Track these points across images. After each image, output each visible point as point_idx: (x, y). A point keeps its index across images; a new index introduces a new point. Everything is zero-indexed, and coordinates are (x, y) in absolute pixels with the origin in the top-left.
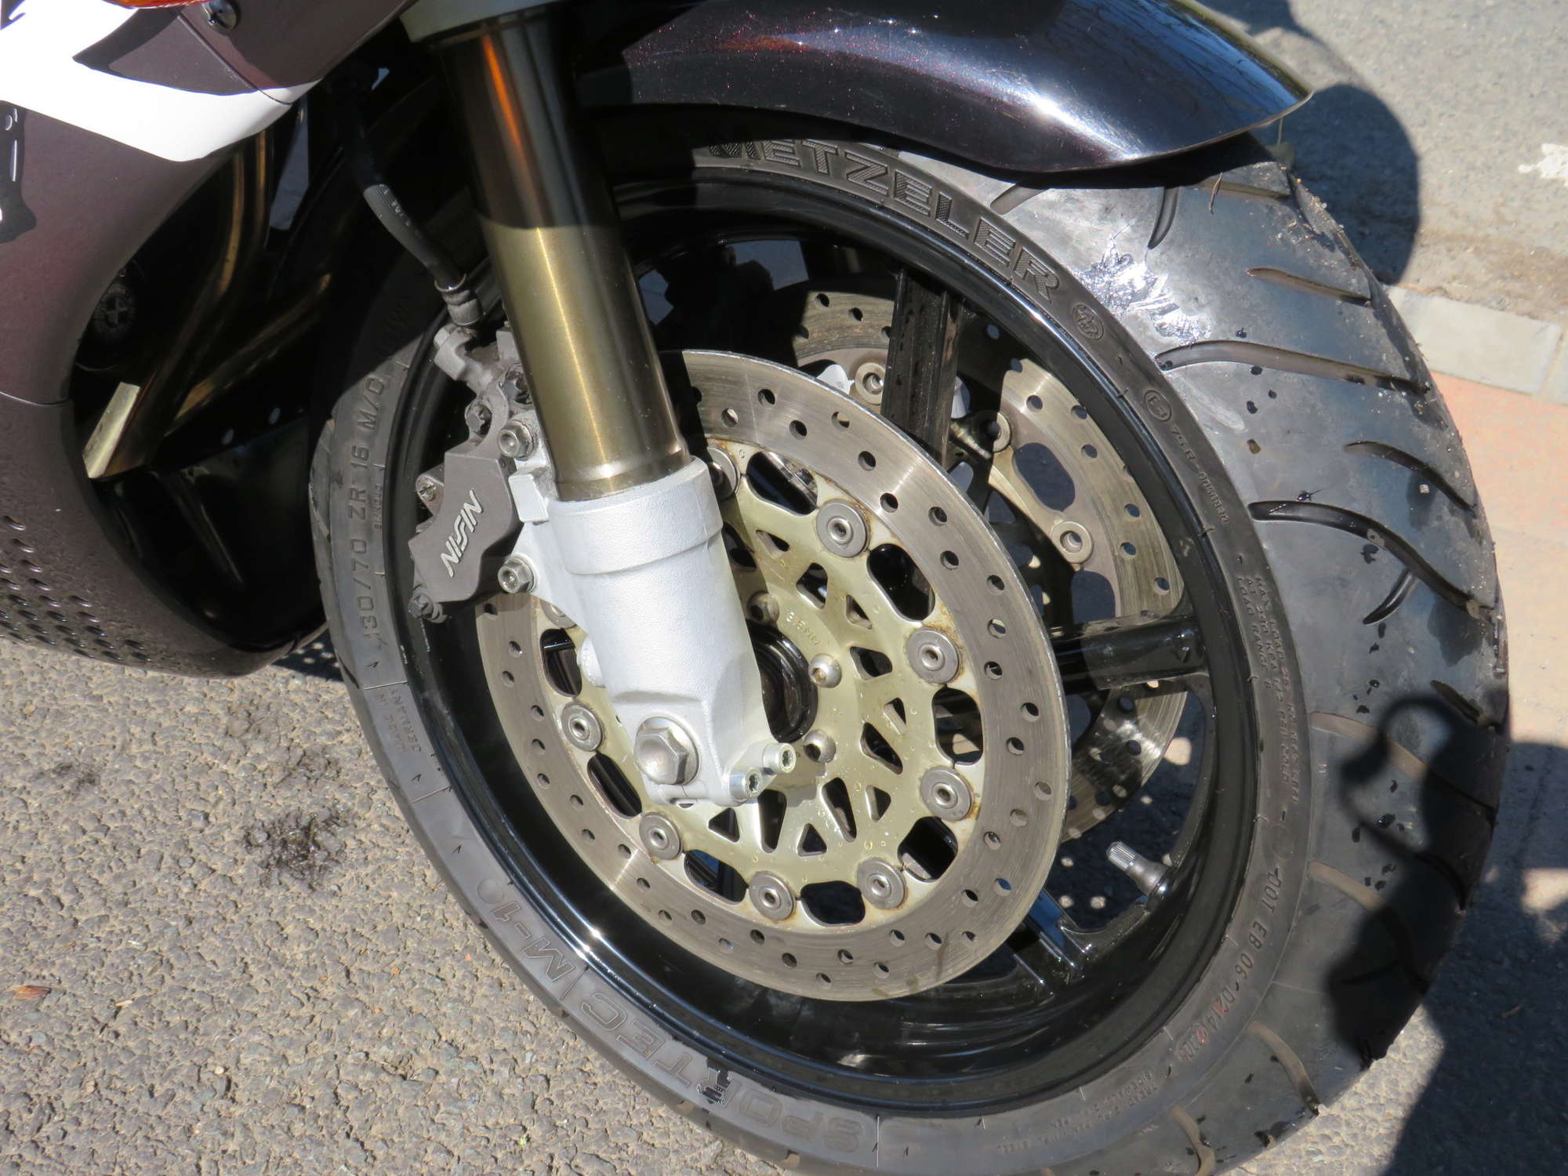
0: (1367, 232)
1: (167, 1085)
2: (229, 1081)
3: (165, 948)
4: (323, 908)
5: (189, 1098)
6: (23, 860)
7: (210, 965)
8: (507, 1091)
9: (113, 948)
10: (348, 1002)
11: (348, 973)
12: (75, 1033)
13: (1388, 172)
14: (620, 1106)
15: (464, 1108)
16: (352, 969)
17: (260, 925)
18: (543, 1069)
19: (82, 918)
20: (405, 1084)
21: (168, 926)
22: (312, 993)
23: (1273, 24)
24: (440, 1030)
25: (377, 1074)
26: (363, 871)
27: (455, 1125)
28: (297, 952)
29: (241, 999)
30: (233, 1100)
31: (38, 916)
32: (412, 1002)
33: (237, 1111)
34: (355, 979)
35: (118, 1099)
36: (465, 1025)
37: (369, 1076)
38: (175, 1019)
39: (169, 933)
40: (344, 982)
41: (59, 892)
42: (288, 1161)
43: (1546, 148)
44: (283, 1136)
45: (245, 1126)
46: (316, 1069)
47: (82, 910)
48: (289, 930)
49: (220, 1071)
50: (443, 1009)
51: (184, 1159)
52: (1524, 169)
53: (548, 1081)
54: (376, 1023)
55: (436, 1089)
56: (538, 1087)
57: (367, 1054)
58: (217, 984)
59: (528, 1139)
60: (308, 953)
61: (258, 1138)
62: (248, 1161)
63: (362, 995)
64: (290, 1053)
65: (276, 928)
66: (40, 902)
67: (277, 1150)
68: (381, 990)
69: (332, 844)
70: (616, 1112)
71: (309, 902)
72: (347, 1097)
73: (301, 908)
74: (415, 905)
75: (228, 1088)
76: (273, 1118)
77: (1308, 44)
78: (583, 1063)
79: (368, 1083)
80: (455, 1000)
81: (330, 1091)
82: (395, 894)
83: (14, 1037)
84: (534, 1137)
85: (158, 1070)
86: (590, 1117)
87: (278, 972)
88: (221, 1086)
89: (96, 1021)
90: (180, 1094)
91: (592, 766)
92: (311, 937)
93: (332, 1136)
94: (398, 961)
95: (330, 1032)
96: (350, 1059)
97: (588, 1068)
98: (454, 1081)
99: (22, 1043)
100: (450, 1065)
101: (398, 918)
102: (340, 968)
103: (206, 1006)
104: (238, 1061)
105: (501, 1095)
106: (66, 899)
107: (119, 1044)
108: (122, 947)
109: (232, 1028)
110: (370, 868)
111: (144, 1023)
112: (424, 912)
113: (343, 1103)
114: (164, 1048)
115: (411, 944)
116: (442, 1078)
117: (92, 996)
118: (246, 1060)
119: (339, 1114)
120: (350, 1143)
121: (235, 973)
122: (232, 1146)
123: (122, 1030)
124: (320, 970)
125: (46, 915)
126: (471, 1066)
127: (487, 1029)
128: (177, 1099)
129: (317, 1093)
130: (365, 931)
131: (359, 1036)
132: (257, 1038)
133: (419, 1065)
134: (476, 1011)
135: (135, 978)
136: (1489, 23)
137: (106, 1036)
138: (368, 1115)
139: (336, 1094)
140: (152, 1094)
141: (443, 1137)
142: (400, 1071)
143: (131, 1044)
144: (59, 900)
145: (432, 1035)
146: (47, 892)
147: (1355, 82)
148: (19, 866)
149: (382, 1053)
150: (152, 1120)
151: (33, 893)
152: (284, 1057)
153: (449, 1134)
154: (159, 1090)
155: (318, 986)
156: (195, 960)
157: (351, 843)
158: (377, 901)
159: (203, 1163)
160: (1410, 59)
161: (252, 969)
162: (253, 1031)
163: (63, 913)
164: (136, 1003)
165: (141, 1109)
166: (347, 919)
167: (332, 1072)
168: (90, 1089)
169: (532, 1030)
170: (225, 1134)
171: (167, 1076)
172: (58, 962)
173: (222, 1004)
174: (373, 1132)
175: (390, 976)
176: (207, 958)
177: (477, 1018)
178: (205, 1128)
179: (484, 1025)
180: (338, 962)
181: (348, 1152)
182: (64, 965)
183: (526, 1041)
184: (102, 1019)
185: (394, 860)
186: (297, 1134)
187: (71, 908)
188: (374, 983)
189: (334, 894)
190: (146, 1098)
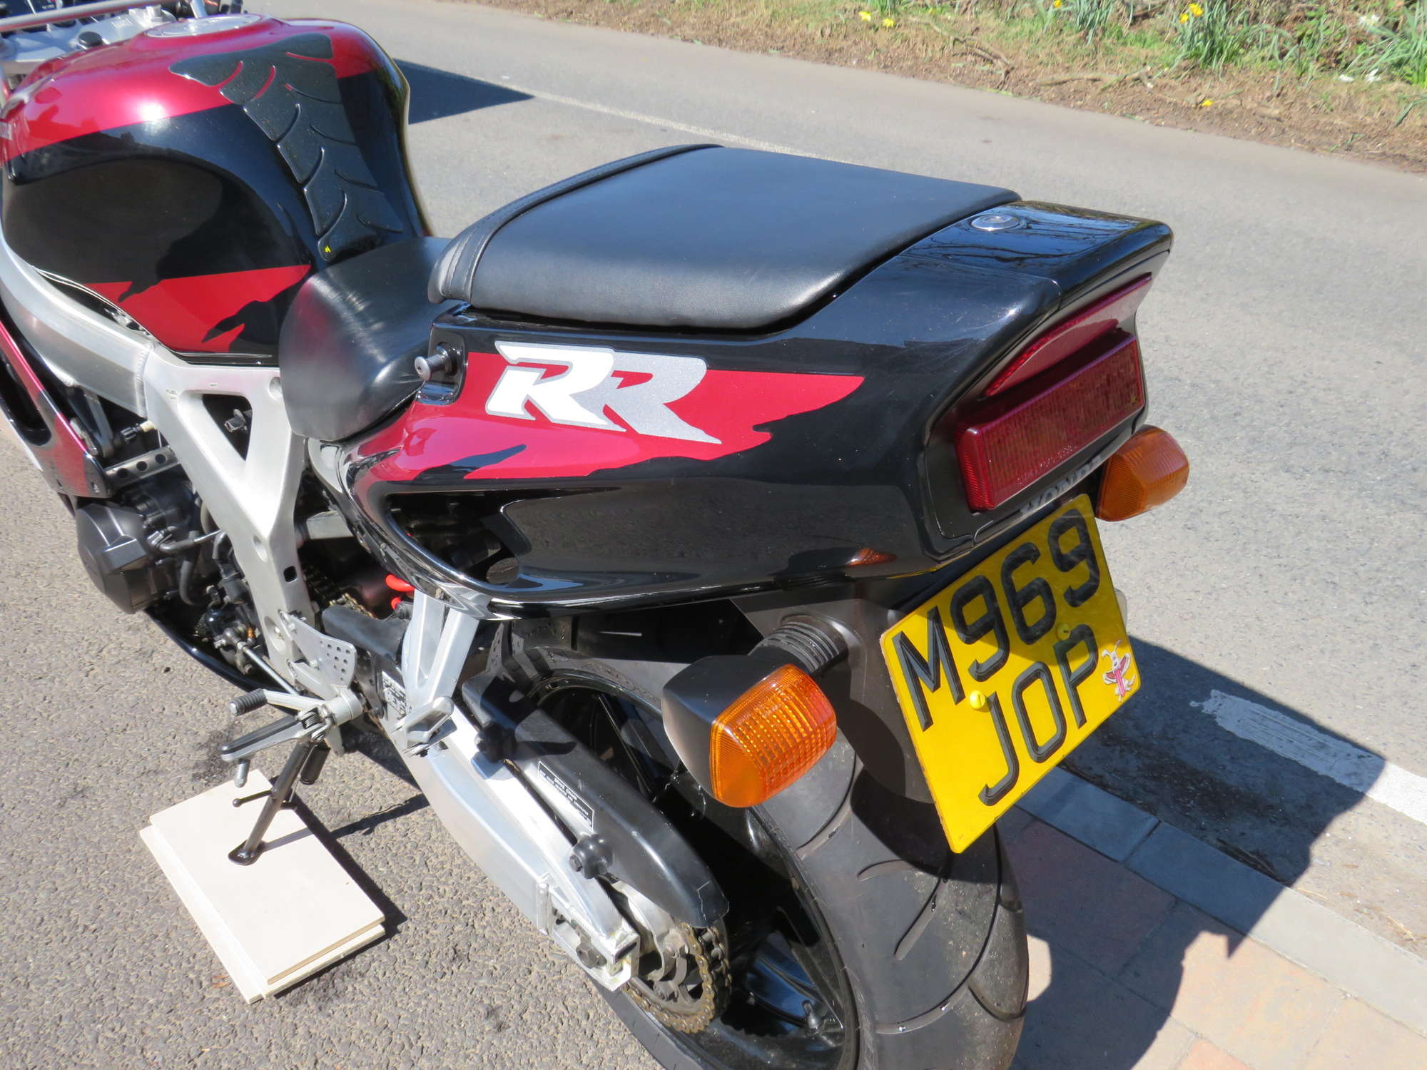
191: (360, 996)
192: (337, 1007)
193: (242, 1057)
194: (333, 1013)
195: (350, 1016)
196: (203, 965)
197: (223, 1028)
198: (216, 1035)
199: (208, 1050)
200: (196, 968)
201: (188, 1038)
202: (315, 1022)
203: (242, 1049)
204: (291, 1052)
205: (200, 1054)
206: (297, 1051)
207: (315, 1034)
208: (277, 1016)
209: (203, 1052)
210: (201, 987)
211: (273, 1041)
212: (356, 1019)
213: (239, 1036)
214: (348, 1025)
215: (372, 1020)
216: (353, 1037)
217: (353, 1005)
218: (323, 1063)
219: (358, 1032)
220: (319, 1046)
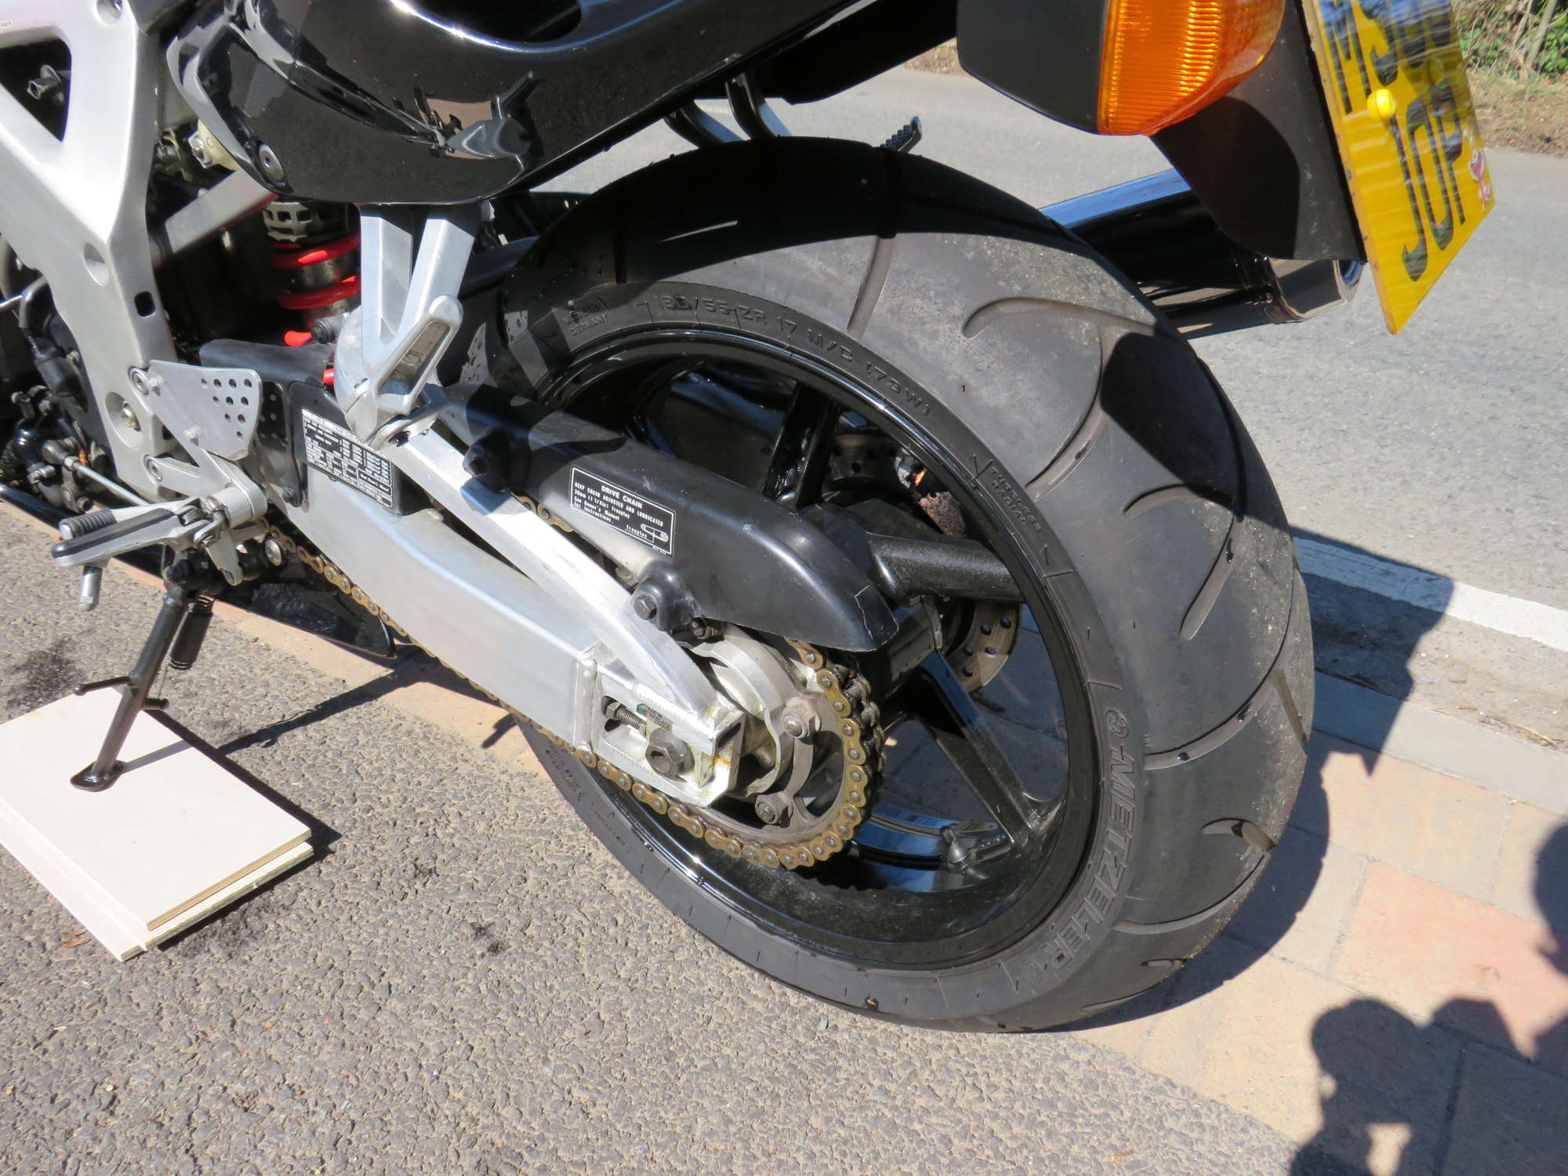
191: (288, 933)
192: (254, 952)
193: (117, 1030)
194: (251, 958)
195: (275, 960)
196: (44, 922)
197: (84, 998)
198: (74, 1006)
199: (64, 1028)
200: (34, 927)
201: (30, 1016)
202: (224, 973)
203: (116, 1020)
204: (193, 1016)
205: (52, 1035)
206: (202, 1013)
207: (228, 988)
208: (166, 972)
209: (56, 1031)
210: (45, 950)
211: (163, 1005)
212: (285, 963)
213: (110, 1003)
214: (275, 971)
215: (310, 961)
216: (285, 986)
217: (279, 946)
218: (244, 1022)
219: (291, 978)
220: (235, 1002)
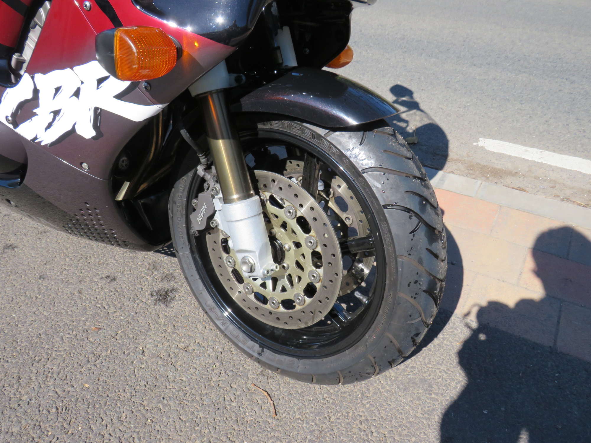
0: (435, 158)
1: (128, 351)
2: (143, 351)
3: (130, 319)
4: (169, 311)
5: (133, 355)
6: (96, 298)
7: (140, 324)
8: (211, 355)
9: (117, 319)
10: (174, 333)
11: (174, 326)
12: (106, 339)
13: (441, 144)
14: (239, 359)
15: (200, 359)
16: (175, 325)
17: (153, 314)
18: (220, 350)
19: (110, 312)
20: (186, 353)
21: (131, 314)
22: (165, 331)
23: (415, 109)
24: (196, 340)
25: (180, 350)
26: (179, 302)
27: (198, 362)
28: (162, 321)
29: (147, 331)
30: (144, 355)
31: (99, 311)
32: (189, 333)
33: (145, 358)
34: (176, 327)
35: (116, 355)
36: (202, 339)
37: (178, 350)
38: (131, 336)
39: (131, 316)
40: (173, 328)
41: (104, 306)
42: (156, 370)
43: (480, 139)
44: (156, 364)
45: (146, 362)
46: (165, 348)
47: (110, 310)
48: (160, 316)
49: (141, 348)
50: (197, 335)
51: (131, 369)
52: (475, 144)
53: (221, 352)
54: (180, 338)
55: (194, 354)
56: (219, 354)
57: (178, 345)
58: (142, 328)
59: (216, 366)
60: (165, 321)
61: (150, 365)
62: (147, 370)
63: (177, 331)
64: (159, 345)
65: (157, 315)
66: (100, 308)
67: (154, 367)
68: (182, 330)
69: (172, 296)
70: (238, 360)
71: (166, 309)
72: (172, 355)
73: (163, 311)
74: (192, 310)
75: (143, 352)
76: (154, 360)
77: (423, 113)
78: (230, 349)
79: (177, 352)
80: (200, 333)
81: (168, 354)
82: (187, 308)
83: (91, 340)
84: (217, 366)
85: (126, 348)
86: (231, 361)
87: (157, 326)
88: (141, 352)
89: (112, 336)
90: (131, 354)
91: (232, 271)
92: (166, 317)
93: (168, 364)
94: (186, 324)
95: (169, 340)
96: (173, 346)
97: (231, 350)
98: (199, 352)
99: (93, 341)
100: (198, 348)
101: (187, 313)
102: (172, 325)
103: (139, 333)
104: (146, 346)
105: (210, 356)
106: (106, 307)
107: (117, 341)
108: (119, 319)
109: (145, 338)
110: (181, 301)
111: (123, 337)
112: (194, 312)
113: (171, 357)
114: (128, 343)
115: (190, 320)
116: (196, 351)
117: (111, 330)
118: (148, 346)
119: (170, 359)
120: (172, 366)
121: (147, 326)
122: (143, 366)
123: (118, 338)
124: (167, 325)
125: (101, 311)
126: (203, 349)
127: (207, 340)
128: (130, 355)
129: (165, 354)
130: (179, 316)
131: (176, 341)
132: (151, 341)
133: (190, 348)
134: (205, 336)
135: (122, 326)
136: (468, 109)
137: (114, 340)
138: (177, 360)
139: (169, 355)
140: (124, 354)
141: (195, 365)
142: (185, 349)
143: (120, 342)
144: (104, 307)
145: (194, 341)
146: (102, 306)
147: (434, 123)
148: (95, 299)
149: (181, 345)
150: (124, 360)
151: (98, 306)
152: (157, 345)
153: (196, 365)
154: (126, 353)
155: (167, 329)
156: (137, 322)
157: (177, 296)
158: (182, 309)
159: (135, 370)
160: (448, 118)
161: (151, 325)
162: (150, 339)
163: (106, 311)
164: (122, 332)
165: (121, 357)
166: (175, 313)
167: (169, 349)
168: (109, 352)
169: (218, 340)
170: (141, 363)
171: (128, 349)
172: (103, 322)
173: (143, 333)
174: (178, 364)
175: (184, 327)
176: (140, 322)
177: (205, 337)
178: (136, 362)
179: (206, 339)
180: (172, 323)
181: (171, 368)
182: (105, 322)
183: (216, 343)
184: (113, 336)
185: (187, 300)
186: (159, 364)
187: (107, 309)
188: (180, 329)
189: (172, 307)
190: (123, 355)
